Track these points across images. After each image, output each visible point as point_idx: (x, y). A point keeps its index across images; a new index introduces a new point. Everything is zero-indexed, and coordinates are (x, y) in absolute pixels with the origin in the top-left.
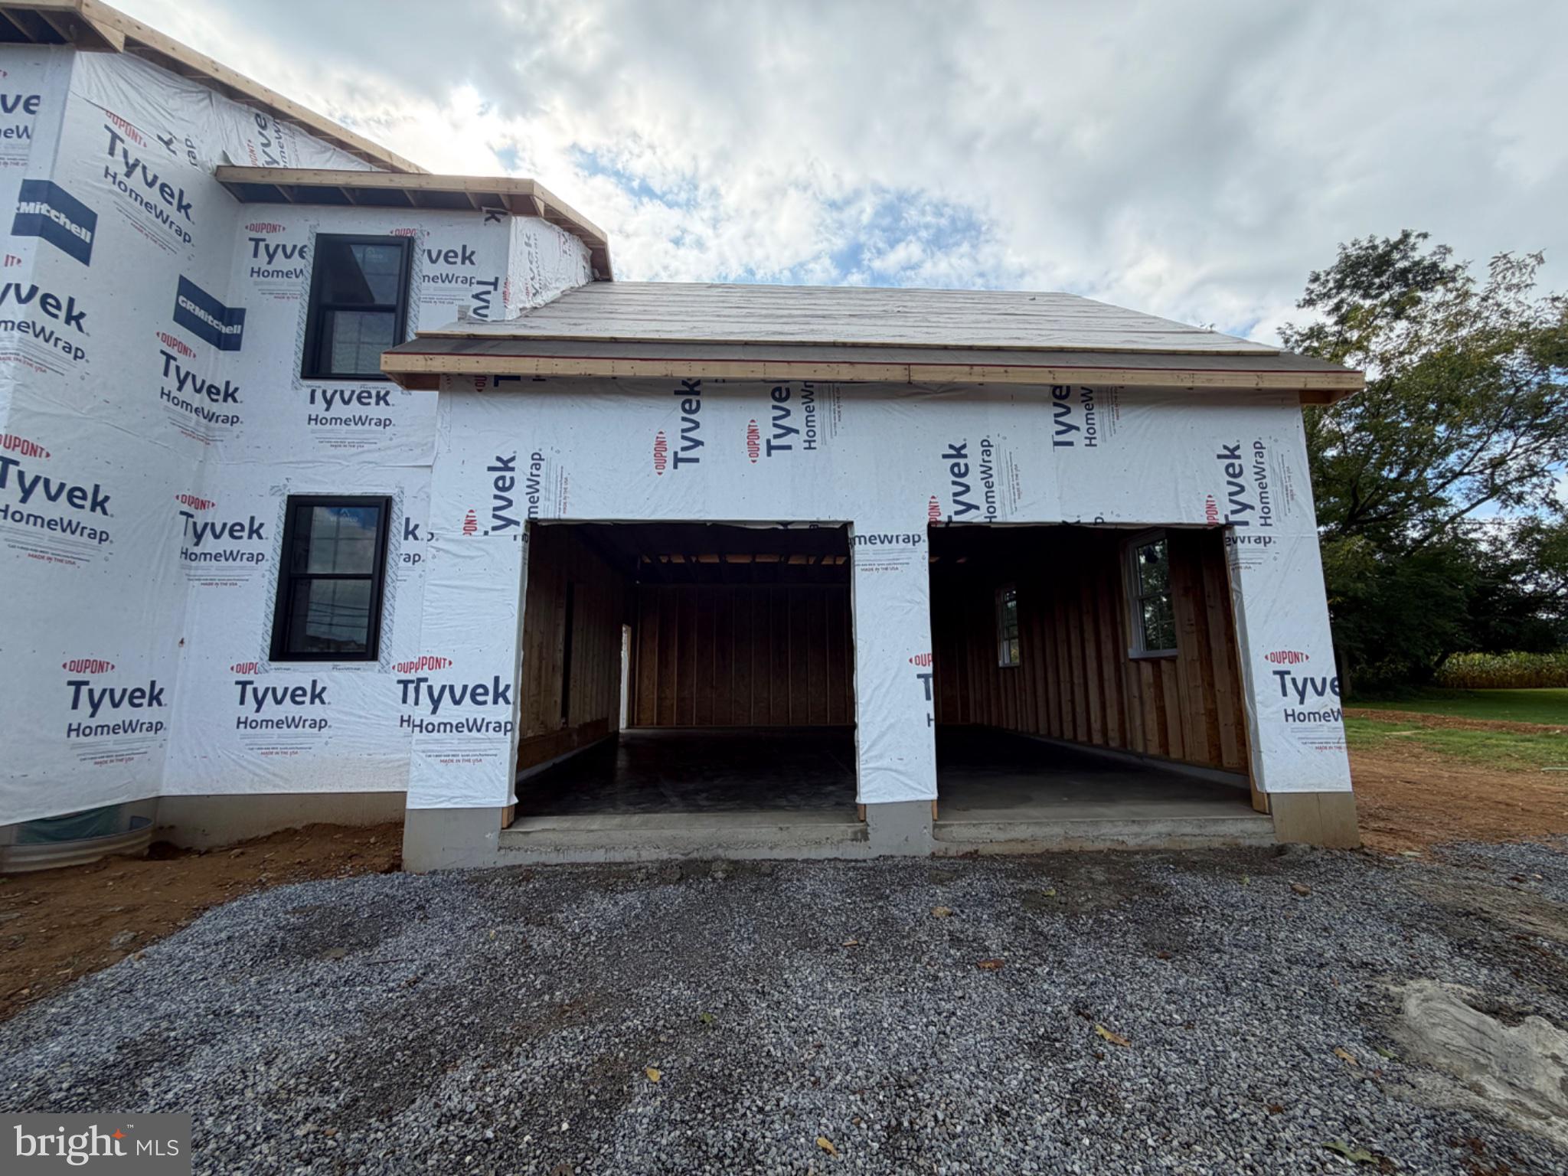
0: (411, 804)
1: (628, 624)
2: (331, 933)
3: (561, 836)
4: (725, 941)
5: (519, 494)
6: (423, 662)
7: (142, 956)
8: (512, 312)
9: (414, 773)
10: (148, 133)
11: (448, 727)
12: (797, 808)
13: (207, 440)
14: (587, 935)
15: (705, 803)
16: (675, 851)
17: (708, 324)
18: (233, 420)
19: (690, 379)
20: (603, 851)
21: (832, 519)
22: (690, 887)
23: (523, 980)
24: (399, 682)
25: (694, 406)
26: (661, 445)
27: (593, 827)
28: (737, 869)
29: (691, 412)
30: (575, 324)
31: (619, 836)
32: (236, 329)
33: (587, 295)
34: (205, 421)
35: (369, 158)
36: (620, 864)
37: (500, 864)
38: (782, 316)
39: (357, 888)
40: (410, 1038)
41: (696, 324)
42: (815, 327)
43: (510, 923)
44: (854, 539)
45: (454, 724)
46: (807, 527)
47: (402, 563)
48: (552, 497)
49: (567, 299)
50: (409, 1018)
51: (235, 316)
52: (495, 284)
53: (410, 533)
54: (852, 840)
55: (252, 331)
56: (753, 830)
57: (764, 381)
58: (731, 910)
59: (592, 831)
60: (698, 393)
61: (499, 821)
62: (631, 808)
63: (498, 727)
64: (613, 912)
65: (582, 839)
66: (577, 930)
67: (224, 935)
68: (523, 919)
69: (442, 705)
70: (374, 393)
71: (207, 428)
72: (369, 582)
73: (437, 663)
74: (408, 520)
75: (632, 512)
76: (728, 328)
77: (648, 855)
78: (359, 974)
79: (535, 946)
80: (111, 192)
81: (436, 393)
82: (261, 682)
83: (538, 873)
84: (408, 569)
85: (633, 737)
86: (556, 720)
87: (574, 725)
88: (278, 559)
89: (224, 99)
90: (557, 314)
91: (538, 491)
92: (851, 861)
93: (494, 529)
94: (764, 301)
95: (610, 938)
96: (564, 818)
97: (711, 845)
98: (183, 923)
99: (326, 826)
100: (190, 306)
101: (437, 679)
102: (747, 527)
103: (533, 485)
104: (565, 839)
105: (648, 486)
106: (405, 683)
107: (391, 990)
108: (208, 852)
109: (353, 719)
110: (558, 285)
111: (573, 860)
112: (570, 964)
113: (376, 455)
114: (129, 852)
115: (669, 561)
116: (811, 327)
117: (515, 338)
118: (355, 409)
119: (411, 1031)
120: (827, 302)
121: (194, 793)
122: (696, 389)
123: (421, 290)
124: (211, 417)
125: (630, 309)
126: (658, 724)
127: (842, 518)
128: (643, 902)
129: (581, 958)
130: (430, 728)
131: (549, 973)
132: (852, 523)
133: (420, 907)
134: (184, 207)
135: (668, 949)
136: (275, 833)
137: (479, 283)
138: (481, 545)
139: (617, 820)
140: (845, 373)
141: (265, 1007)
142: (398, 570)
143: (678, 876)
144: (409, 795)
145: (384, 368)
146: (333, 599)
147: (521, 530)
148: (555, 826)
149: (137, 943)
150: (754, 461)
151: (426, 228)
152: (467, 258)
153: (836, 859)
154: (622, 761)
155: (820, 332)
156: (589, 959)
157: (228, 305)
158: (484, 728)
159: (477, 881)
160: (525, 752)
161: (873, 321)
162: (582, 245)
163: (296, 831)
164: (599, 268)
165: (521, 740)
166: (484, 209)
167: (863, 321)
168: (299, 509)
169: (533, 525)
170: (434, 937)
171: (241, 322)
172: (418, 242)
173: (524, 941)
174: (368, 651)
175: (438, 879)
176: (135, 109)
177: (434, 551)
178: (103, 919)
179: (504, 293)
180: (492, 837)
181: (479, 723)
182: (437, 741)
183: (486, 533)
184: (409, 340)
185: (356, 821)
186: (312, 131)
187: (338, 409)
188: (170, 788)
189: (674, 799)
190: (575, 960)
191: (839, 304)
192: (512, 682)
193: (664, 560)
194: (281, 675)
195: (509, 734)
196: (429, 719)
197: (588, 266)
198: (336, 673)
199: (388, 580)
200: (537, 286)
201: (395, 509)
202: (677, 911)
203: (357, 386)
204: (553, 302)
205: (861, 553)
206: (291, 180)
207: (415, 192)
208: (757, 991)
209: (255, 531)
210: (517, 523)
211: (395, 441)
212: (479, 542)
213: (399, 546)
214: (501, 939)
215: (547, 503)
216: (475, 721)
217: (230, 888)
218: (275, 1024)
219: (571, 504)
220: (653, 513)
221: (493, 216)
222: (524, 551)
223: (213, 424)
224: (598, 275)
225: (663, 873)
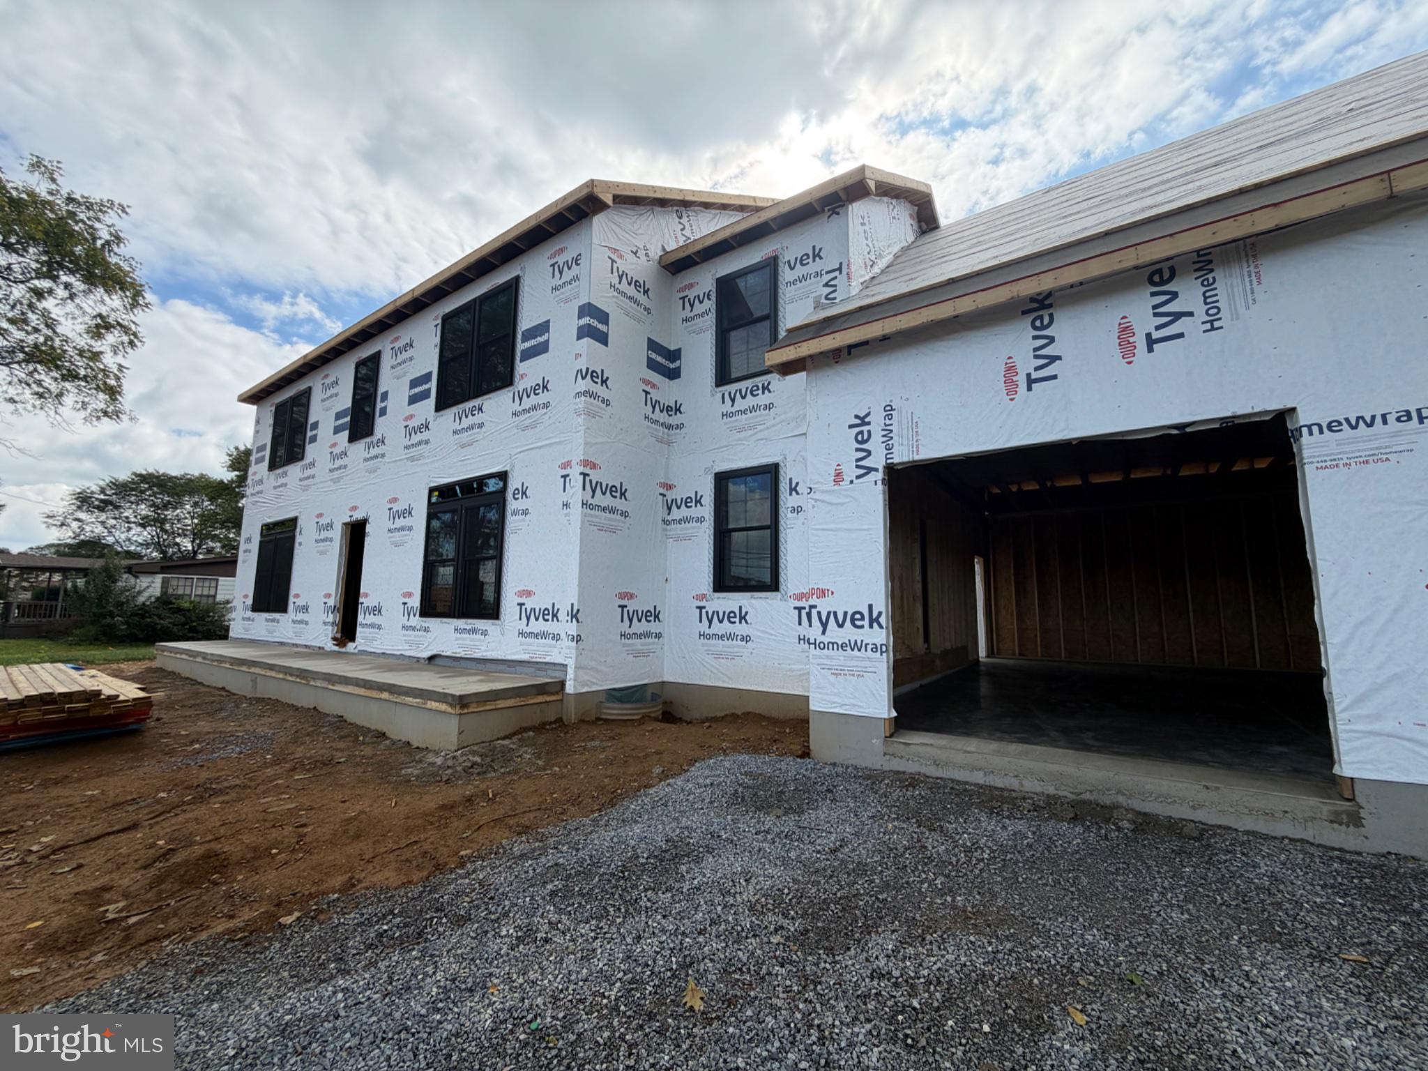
0: (814, 706)
1: (980, 555)
2: (771, 796)
3: (939, 752)
4: (1147, 901)
5: (876, 445)
6: (812, 592)
7: (669, 784)
8: (855, 287)
9: (813, 682)
10: (626, 251)
11: (835, 646)
12: (1229, 766)
13: (669, 443)
14: (979, 851)
15: (1091, 742)
16: (1063, 788)
17: (1052, 230)
18: (680, 427)
19: (1039, 294)
20: (981, 774)
21: (1256, 410)
22: (1088, 829)
23: (924, 876)
24: (795, 608)
25: (1046, 321)
26: (1011, 369)
27: (969, 749)
28: (1145, 824)
29: (1043, 327)
30: (912, 279)
31: (997, 761)
32: (677, 364)
33: (917, 250)
34: (666, 431)
35: (742, 208)
36: (1002, 790)
37: (886, 768)
38: (1150, 188)
39: (783, 766)
40: (839, 895)
41: (1038, 235)
42: (1203, 182)
43: (904, 822)
44: (1299, 430)
45: (840, 643)
46: (1217, 426)
47: (789, 515)
48: (905, 442)
49: (899, 260)
50: (835, 879)
51: (675, 355)
52: (840, 269)
53: (793, 489)
54: (1332, 822)
55: (685, 363)
56: (1164, 782)
57: (1137, 268)
58: (1149, 868)
59: (969, 752)
60: (1050, 306)
61: (883, 730)
62: (1006, 736)
63: (875, 649)
64: (1003, 836)
65: (960, 758)
66: (969, 844)
67: (708, 781)
68: (914, 820)
69: (829, 627)
70: (760, 386)
71: (668, 435)
72: (768, 532)
73: (823, 593)
74: (791, 479)
75: (984, 443)
76: (1078, 225)
77: (1030, 786)
78: (794, 833)
79: (930, 848)
80: (614, 297)
81: (804, 374)
82: (711, 607)
83: (922, 782)
84: (795, 518)
85: (994, 666)
86: (920, 646)
87: (936, 650)
88: (712, 519)
89: (660, 209)
90: (893, 276)
91: (892, 438)
92: (1333, 849)
93: (858, 477)
94: (1121, 179)
95: (1004, 860)
96: (939, 735)
97: (1109, 790)
98: (686, 768)
99: (755, 715)
100: (654, 356)
101: (824, 606)
102: (1125, 438)
103: (888, 434)
104: (943, 755)
105: (1001, 413)
106: (800, 609)
107: (819, 852)
108: (691, 722)
109: (766, 636)
110: (890, 249)
111: (952, 777)
112: (966, 874)
113: (766, 432)
114: (653, 715)
115: (1020, 490)
116: (1198, 184)
117: (861, 309)
118: (750, 401)
119: (839, 890)
120: (1216, 145)
121: (680, 681)
122: (1047, 302)
123: (787, 294)
124: (669, 427)
125: (962, 247)
126: (1020, 654)
127: (1275, 405)
128: (1034, 833)
129: (977, 872)
130: (822, 645)
131: (947, 876)
132: (1293, 410)
133: (829, 791)
134: (646, 292)
135: (1073, 889)
136: (726, 715)
137: (828, 272)
138: (848, 493)
139: (994, 745)
140: (1265, 221)
141: (739, 839)
142: (788, 522)
143: (1072, 815)
144: (811, 699)
145: (768, 363)
146: (747, 548)
147: (880, 476)
148: (931, 741)
149: (664, 776)
150: (1129, 363)
151: (785, 244)
152: (817, 255)
153: (1302, 841)
154: (985, 687)
155: (1216, 184)
156: (985, 875)
157: (672, 349)
158: (863, 649)
159: (871, 778)
160: (900, 672)
161: (1302, 141)
162: (908, 205)
163: (738, 717)
164: (926, 219)
165: (895, 661)
166: (826, 209)
167: (1285, 146)
168: (723, 480)
169: (890, 469)
170: (844, 818)
171: (679, 358)
172: (781, 257)
173: (919, 841)
174: (773, 585)
175: (840, 770)
176: (620, 239)
177: (813, 502)
178: (646, 756)
179: (848, 274)
180: (877, 742)
181: (859, 644)
182: (828, 657)
183: (852, 482)
184: (780, 337)
185: (775, 714)
186: (707, 206)
187: (741, 404)
188: (668, 678)
189: (1054, 734)
190: (971, 871)
191: (1237, 141)
192: (883, 609)
193: (1014, 488)
194: (721, 602)
195: (884, 654)
196: (820, 638)
197: (914, 223)
198: (753, 601)
199: (781, 528)
200: (873, 258)
201: (782, 472)
202: (1077, 852)
203: (748, 383)
204: (887, 267)
205: (1311, 448)
206: (699, 247)
207: (775, 219)
208: (1204, 972)
209: (698, 502)
210: (876, 470)
211: (778, 419)
212: (846, 490)
213: (787, 501)
214: (901, 834)
215: (901, 448)
216: (856, 642)
217: (707, 750)
218: (747, 854)
219: (923, 445)
220: (1008, 440)
221: (834, 212)
222: (884, 493)
223: (671, 432)
224: (924, 227)
225: (1048, 807)
